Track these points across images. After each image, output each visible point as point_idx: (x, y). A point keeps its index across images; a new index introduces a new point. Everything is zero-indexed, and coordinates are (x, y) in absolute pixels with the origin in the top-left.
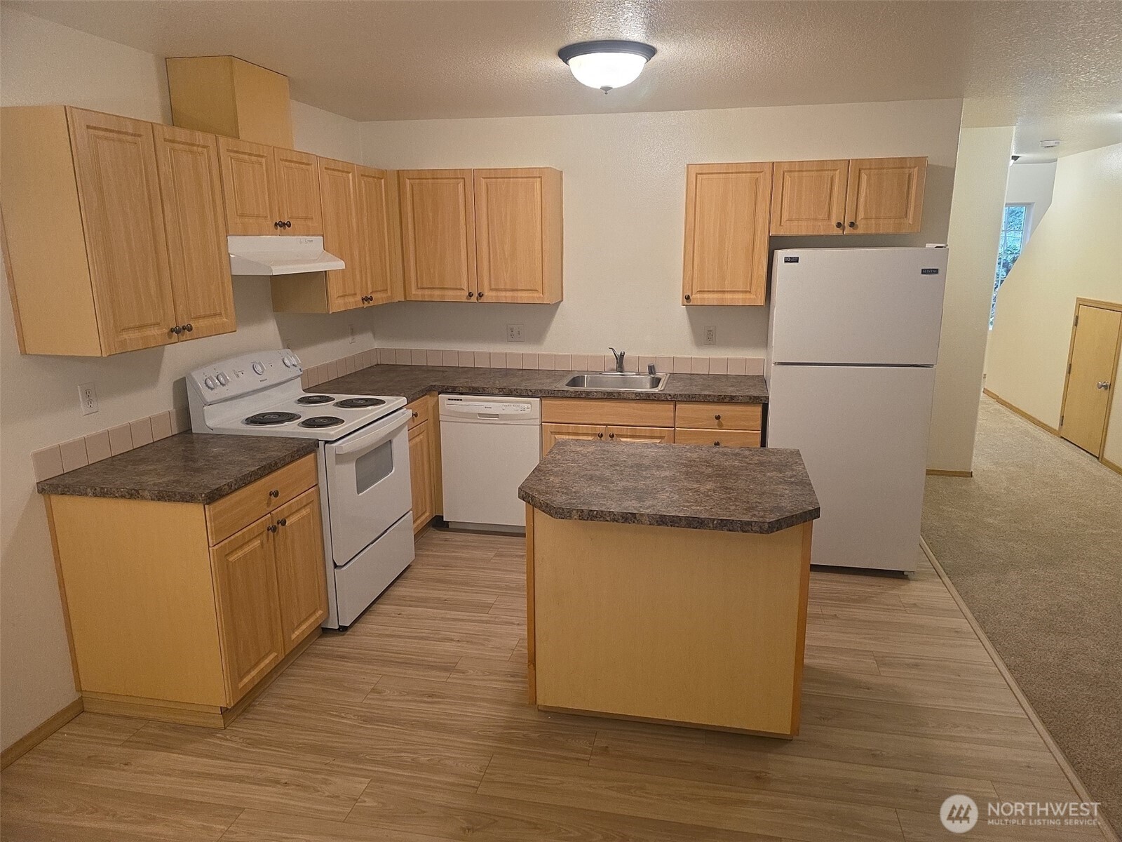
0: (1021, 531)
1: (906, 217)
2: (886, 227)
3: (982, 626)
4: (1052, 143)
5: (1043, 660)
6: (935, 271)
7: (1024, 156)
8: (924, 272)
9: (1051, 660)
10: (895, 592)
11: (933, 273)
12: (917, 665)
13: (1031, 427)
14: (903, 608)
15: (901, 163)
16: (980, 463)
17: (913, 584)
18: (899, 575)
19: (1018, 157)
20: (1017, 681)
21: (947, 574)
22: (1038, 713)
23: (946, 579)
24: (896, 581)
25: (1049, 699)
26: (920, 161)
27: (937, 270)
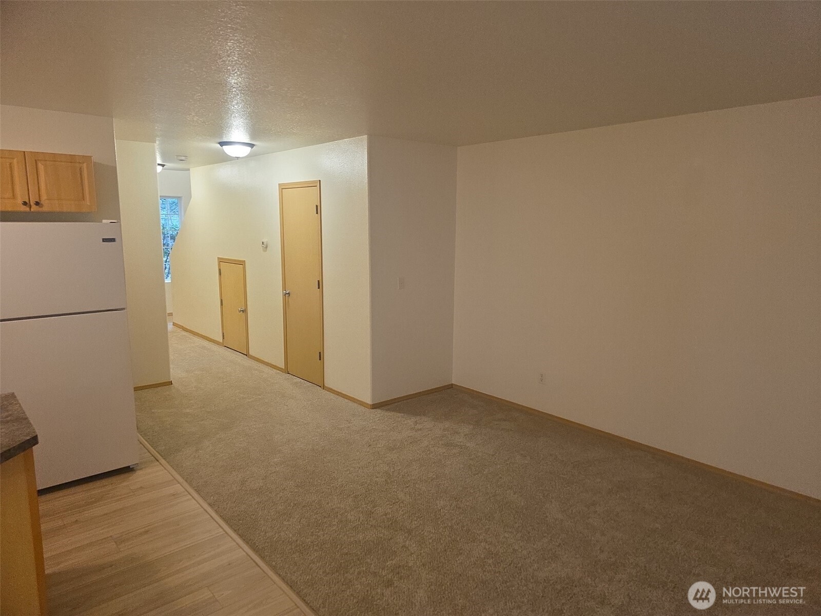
0: (209, 412)
1: (84, 200)
2: (69, 207)
3: (190, 484)
4: (183, 158)
5: (231, 491)
6: (113, 240)
7: (168, 165)
8: (104, 240)
9: (235, 489)
10: (125, 484)
11: (112, 241)
12: (147, 531)
13: (206, 343)
14: (133, 494)
15: (72, 159)
16: (176, 373)
17: (139, 473)
18: (127, 470)
19: (164, 165)
20: (216, 511)
21: (162, 457)
22: (231, 527)
23: (163, 461)
24: (126, 475)
25: (236, 515)
26: (87, 159)
27: (114, 239)
